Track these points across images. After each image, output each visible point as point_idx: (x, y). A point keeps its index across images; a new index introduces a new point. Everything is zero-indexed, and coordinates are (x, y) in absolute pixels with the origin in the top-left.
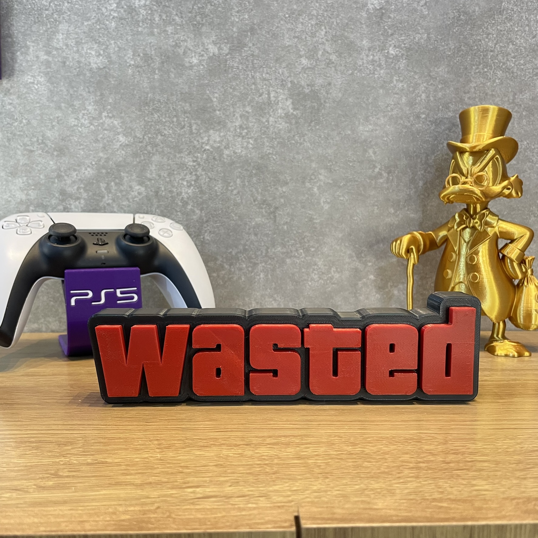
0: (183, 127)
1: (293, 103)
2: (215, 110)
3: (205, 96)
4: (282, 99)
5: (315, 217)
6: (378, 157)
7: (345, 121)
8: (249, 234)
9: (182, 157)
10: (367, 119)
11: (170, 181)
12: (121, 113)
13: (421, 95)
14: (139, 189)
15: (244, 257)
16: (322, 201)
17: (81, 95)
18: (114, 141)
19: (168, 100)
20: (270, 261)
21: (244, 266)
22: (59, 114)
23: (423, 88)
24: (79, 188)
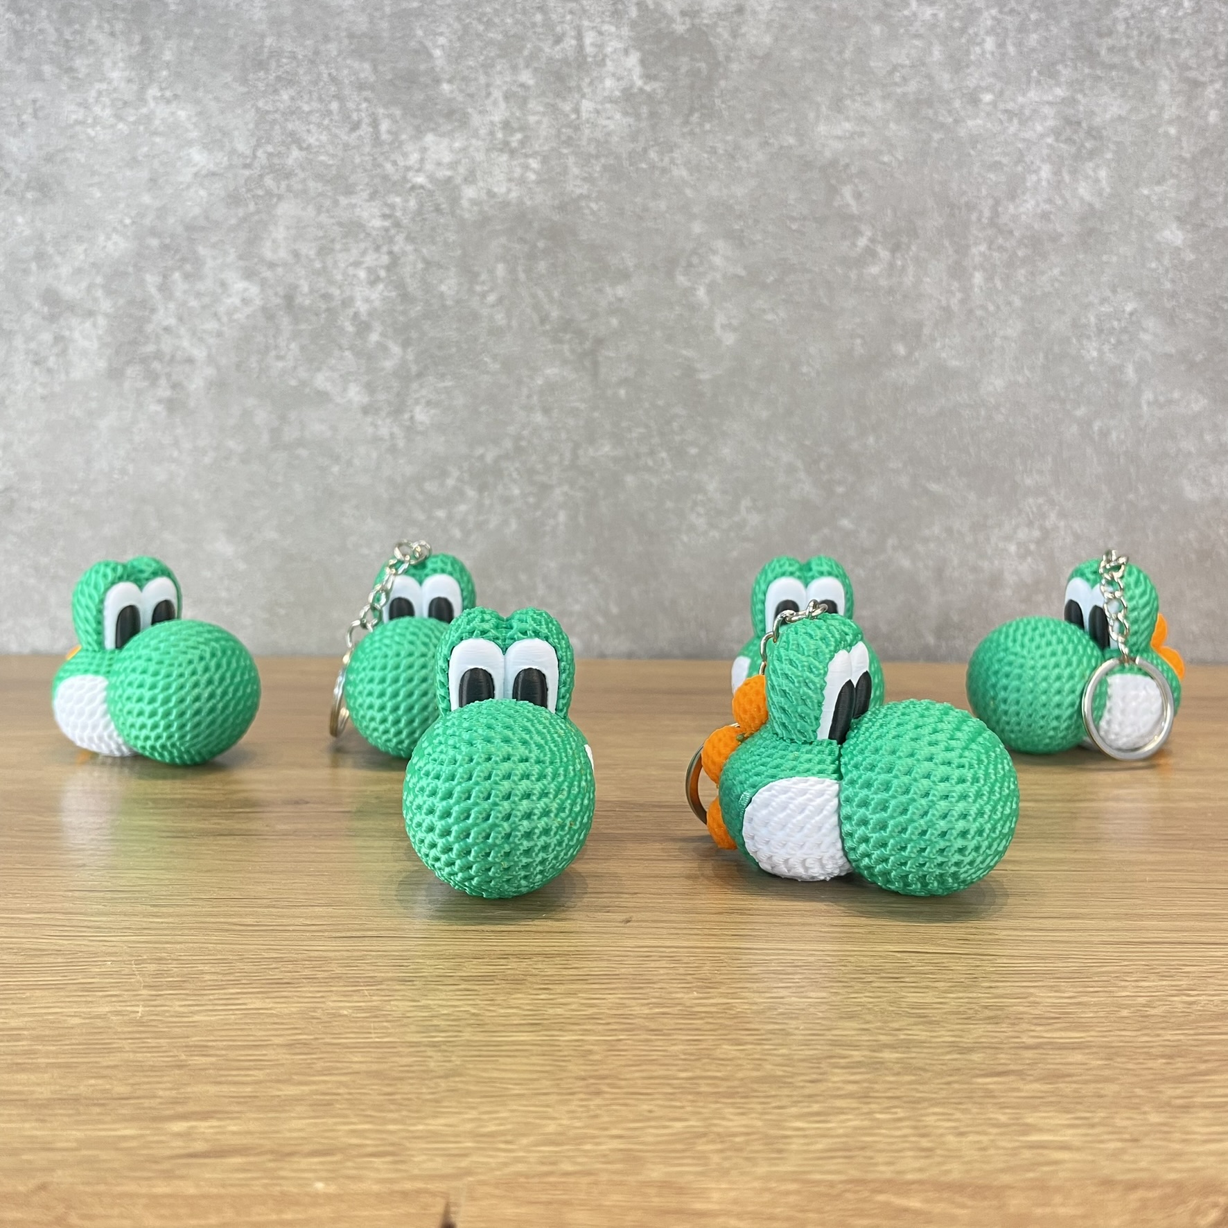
0: (356, 126)
1: (642, 62)
2: (437, 81)
3: (413, 44)
4: (615, 51)
5: (698, 366)
6: (868, 208)
7: (783, 110)
8: (529, 409)
9: (354, 206)
10: (837, 104)
11: (324, 268)
12: (195, 89)
13: (983, 41)
14: (246, 290)
15: (516, 469)
16: (717, 325)
17: (91, 42)
18: (179, 164)
19: (317, 53)
20: (582, 481)
21: (516, 491)
22: (38, 93)
23: (989, 23)
24: (90, 287)
